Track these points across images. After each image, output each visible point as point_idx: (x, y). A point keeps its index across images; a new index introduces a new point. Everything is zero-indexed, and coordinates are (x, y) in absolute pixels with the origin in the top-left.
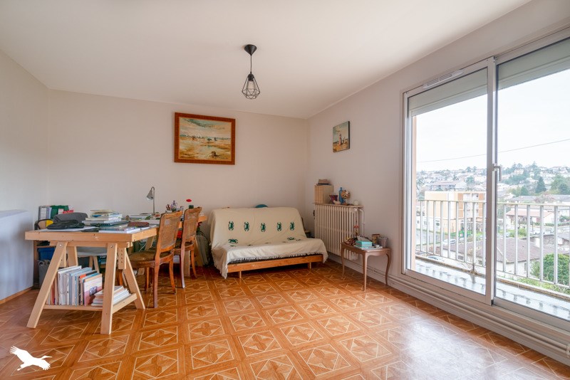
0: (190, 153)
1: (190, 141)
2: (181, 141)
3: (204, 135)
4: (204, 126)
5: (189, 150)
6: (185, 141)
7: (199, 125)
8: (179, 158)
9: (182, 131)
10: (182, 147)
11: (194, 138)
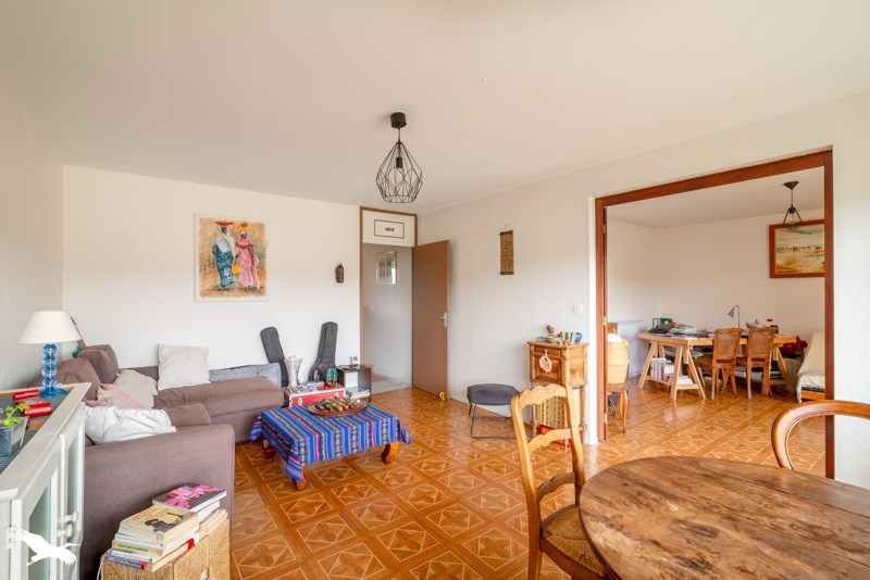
0: (790, 266)
1: (790, 254)
2: (777, 255)
3: (810, 244)
4: (809, 233)
5: (790, 263)
6: (783, 254)
7: (802, 233)
8: (775, 273)
9: (778, 243)
10: (779, 261)
11: (795, 249)
